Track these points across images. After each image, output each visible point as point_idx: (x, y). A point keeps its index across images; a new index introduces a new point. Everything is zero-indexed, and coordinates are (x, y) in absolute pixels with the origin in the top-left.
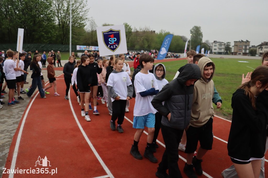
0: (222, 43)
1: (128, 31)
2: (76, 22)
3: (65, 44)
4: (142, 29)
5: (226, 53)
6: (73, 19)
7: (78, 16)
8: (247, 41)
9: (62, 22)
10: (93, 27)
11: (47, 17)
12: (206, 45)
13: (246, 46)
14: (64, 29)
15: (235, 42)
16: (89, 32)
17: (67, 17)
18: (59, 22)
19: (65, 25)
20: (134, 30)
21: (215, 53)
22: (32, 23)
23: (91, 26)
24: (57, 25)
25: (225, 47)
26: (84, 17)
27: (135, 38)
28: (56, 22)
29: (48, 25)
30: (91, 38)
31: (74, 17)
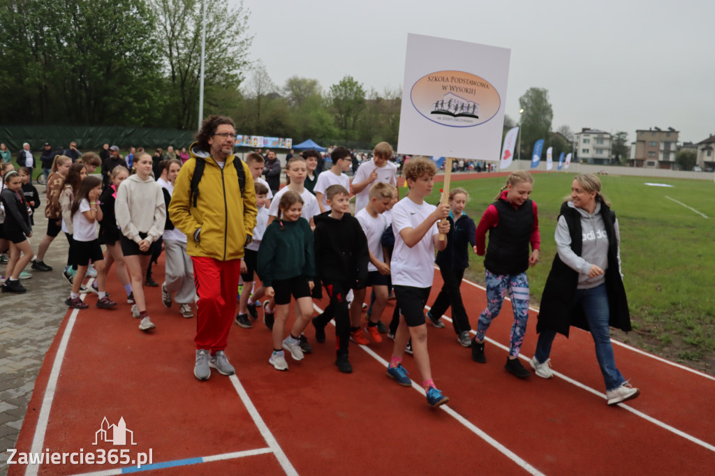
0: (605, 133)
1: (356, 98)
2: (218, 73)
3: (186, 129)
4: (391, 94)
5: (615, 162)
6: (208, 64)
7: (222, 57)
8: (672, 131)
9: (180, 71)
10: (263, 85)
11: (143, 58)
12: (561, 138)
13: (667, 144)
14: (186, 91)
15: (640, 133)
16: (251, 98)
17: (195, 58)
18: (173, 72)
19: (188, 78)
20: (370, 97)
21: (585, 161)
22: (102, 72)
23: (256, 82)
24: (166, 78)
25: (611, 145)
26: (239, 60)
27: (374, 116)
28: (166, 71)
29: (142, 78)
30: (257, 115)
31: (213, 58)
